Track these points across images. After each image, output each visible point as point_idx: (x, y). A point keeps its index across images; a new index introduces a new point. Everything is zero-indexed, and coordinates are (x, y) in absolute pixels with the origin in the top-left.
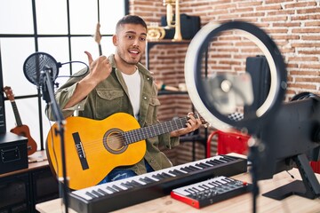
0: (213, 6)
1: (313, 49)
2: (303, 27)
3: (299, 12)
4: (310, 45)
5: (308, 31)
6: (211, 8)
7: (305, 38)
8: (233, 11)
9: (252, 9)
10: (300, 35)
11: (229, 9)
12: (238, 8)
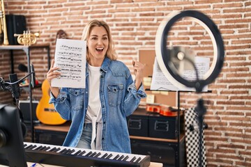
0: (46, 19)
1: (129, 51)
2: (120, 36)
3: (117, 25)
4: (126, 49)
5: (124, 39)
6: (43, 20)
7: (122, 44)
8: (64, 23)
9: (79, 22)
10: (119, 41)
11: (60, 21)
12: (67, 20)
